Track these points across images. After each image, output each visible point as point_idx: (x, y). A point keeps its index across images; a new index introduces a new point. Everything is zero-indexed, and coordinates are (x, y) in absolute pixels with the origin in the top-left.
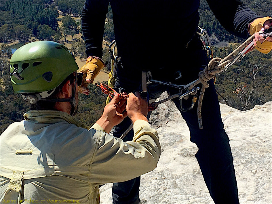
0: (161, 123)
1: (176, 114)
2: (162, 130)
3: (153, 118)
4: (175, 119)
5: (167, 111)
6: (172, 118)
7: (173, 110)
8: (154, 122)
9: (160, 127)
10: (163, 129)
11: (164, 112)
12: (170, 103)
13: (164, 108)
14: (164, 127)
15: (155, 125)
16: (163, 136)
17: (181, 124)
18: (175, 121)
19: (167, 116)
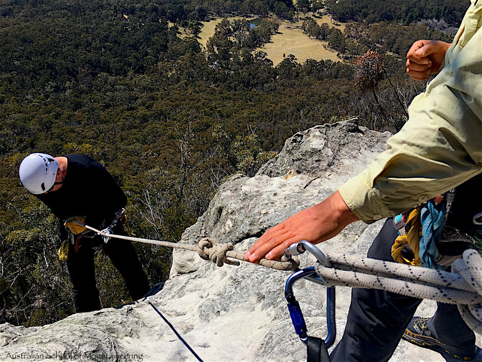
0: (321, 173)
1: (341, 163)
2: (319, 183)
3: (313, 166)
4: (338, 170)
5: (332, 158)
6: (335, 169)
7: (338, 158)
8: (313, 171)
9: (319, 177)
10: (321, 181)
11: (327, 160)
12: (337, 148)
13: (329, 154)
14: (323, 179)
15: (313, 174)
16: (318, 191)
17: (343, 176)
18: (338, 173)
19: (329, 165)
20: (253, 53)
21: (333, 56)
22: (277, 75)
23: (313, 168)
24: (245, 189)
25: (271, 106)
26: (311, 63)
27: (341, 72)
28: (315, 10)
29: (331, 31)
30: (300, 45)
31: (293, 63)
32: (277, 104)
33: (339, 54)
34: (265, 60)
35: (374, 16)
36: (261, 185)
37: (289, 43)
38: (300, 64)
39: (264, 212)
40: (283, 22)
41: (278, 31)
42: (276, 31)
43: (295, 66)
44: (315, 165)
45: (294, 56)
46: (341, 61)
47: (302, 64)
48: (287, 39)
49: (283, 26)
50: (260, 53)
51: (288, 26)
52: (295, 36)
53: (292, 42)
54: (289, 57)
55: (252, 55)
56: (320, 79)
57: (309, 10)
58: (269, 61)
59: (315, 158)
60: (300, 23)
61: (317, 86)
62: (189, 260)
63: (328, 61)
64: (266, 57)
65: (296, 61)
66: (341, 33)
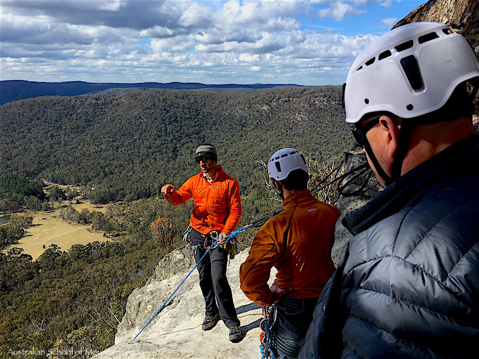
19: (190, 265)
20: (4, 252)
21: (99, 237)
22: (40, 268)
23: (183, 268)
24: (148, 290)
25: (38, 304)
26: (77, 248)
27: (111, 250)
28: (71, 198)
29: (92, 215)
30: (60, 233)
31: (56, 253)
32: (45, 301)
33: (105, 234)
34: (21, 256)
35: (131, 196)
36: (157, 286)
37: (48, 233)
38: (64, 252)
39: (168, 293)
40: (37, 215)
41: (33, 224)
42: (30, 224)
43: (59, 255)
44: (183, 267)
45: (57, 246)
46: (109, 240)
47: (67, 251)
48: (44, 230)
49: (37, 218)
50: (14, 250)
51: (43, 218)
52: (53, 225)
53: (50, 232)
54: (51, 248)
55: (4, 254)
56: (91, 261)
57: (65, 199)
58: (26, 256)
59: (182, 263)
60: (57, 213)
61: (88, 270)
62: (129, 339)
63: (96, 242)
64: (22, 252)
65: (60, 250)
66: (103, 215)
